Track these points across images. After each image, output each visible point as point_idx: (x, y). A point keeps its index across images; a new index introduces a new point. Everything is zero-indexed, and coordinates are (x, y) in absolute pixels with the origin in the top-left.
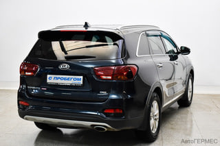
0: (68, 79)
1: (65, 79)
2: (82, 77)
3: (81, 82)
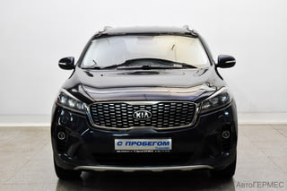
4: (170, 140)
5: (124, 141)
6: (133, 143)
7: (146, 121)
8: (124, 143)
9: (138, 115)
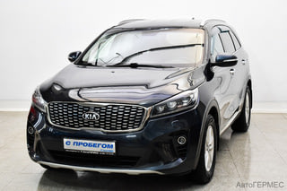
4: (114, 144)
5: (72, 141)
6: (80, 144)
7: (95, 123)
8: (72, 143)
9: (87, 116)
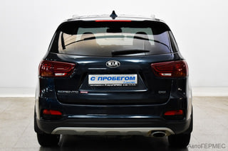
0: (118, 79)
1: (113, 79)
2: (136, 76)
3: (136, 81)
